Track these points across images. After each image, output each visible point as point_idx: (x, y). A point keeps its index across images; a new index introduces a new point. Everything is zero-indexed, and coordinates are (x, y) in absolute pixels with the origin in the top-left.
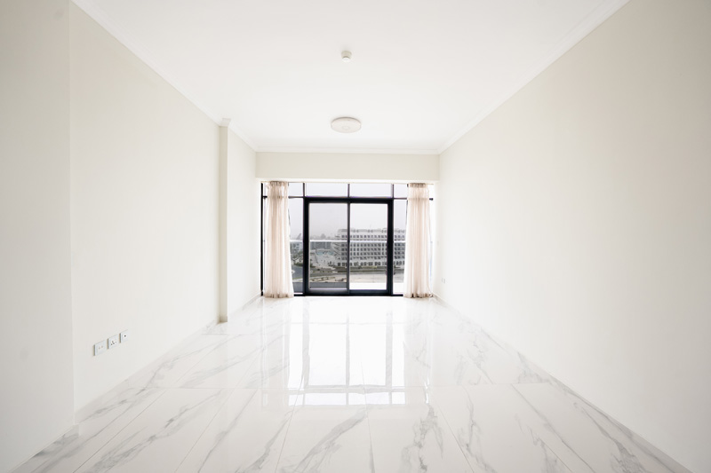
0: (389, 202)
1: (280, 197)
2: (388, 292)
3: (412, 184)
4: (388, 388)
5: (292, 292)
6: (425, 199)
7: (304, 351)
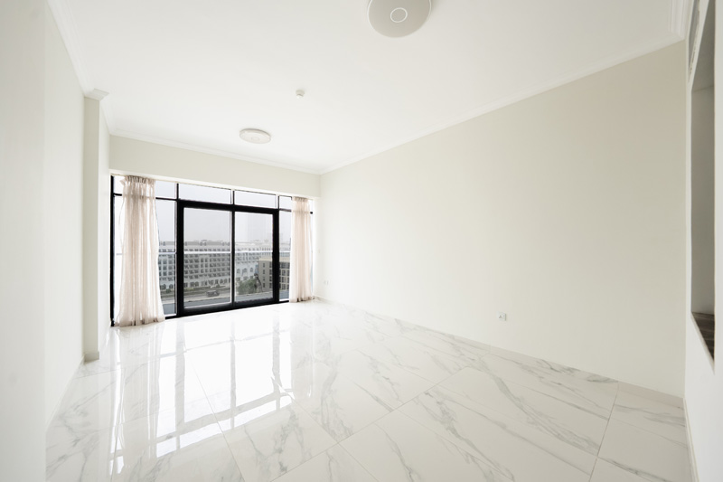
0: (275, 213)
1: (143, 198)
2: (275, 300)
3: (296, 198)
4: (276, 396)
5: (161, 315)
6: (306, 213)
7: (177, 385)
